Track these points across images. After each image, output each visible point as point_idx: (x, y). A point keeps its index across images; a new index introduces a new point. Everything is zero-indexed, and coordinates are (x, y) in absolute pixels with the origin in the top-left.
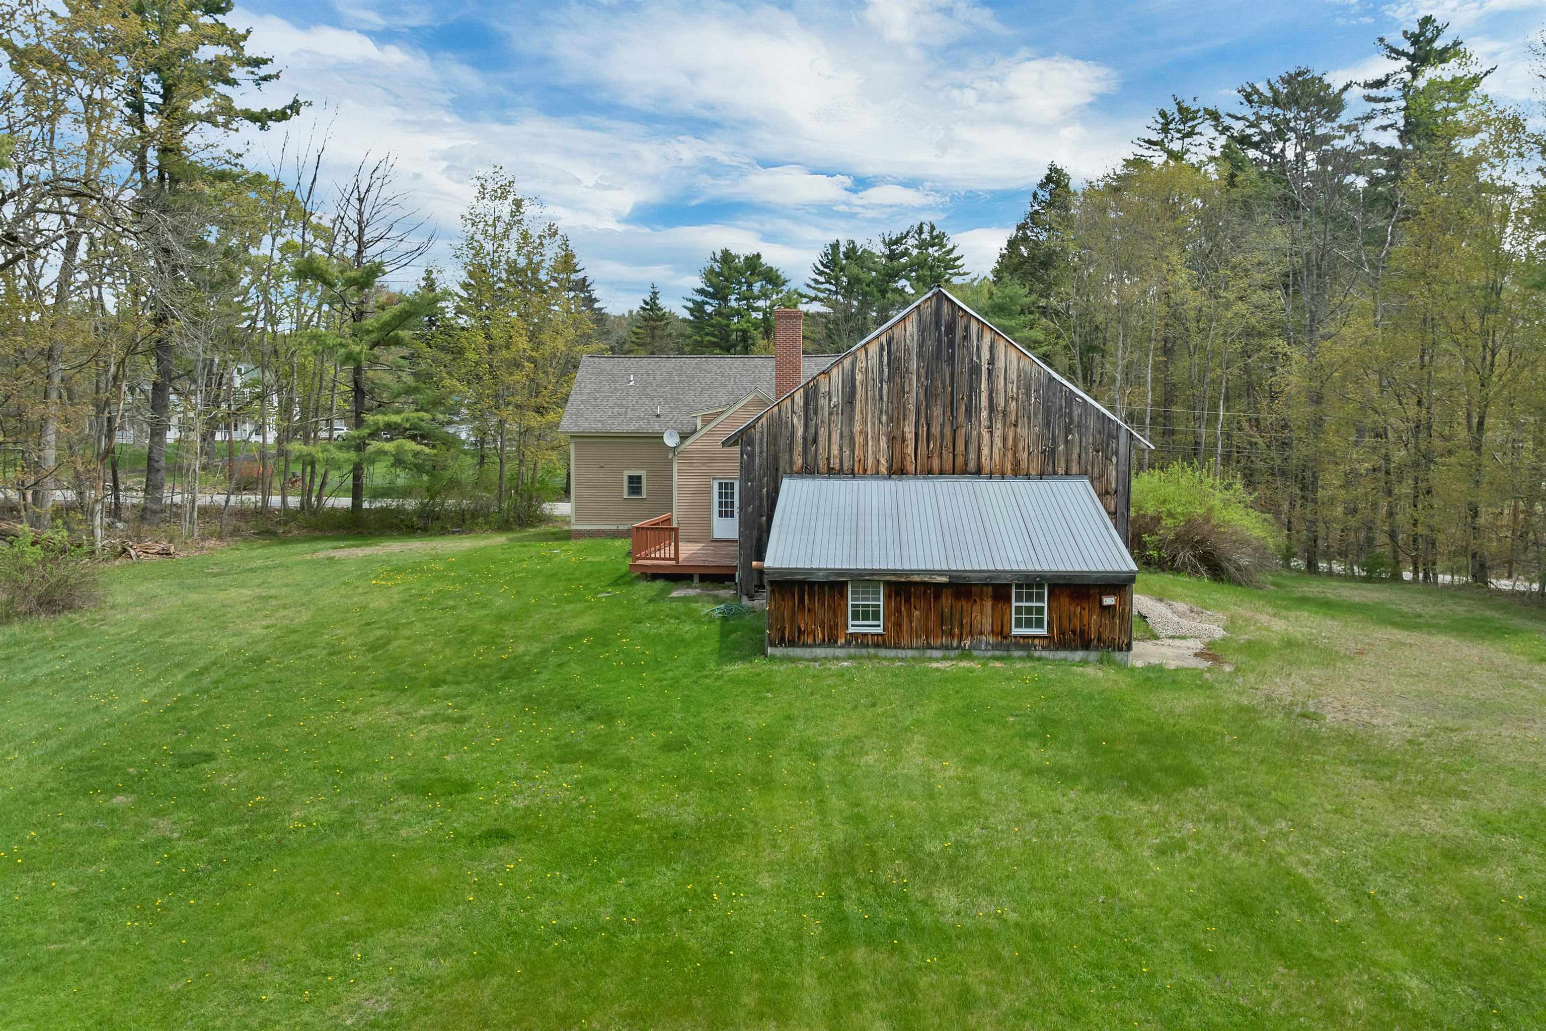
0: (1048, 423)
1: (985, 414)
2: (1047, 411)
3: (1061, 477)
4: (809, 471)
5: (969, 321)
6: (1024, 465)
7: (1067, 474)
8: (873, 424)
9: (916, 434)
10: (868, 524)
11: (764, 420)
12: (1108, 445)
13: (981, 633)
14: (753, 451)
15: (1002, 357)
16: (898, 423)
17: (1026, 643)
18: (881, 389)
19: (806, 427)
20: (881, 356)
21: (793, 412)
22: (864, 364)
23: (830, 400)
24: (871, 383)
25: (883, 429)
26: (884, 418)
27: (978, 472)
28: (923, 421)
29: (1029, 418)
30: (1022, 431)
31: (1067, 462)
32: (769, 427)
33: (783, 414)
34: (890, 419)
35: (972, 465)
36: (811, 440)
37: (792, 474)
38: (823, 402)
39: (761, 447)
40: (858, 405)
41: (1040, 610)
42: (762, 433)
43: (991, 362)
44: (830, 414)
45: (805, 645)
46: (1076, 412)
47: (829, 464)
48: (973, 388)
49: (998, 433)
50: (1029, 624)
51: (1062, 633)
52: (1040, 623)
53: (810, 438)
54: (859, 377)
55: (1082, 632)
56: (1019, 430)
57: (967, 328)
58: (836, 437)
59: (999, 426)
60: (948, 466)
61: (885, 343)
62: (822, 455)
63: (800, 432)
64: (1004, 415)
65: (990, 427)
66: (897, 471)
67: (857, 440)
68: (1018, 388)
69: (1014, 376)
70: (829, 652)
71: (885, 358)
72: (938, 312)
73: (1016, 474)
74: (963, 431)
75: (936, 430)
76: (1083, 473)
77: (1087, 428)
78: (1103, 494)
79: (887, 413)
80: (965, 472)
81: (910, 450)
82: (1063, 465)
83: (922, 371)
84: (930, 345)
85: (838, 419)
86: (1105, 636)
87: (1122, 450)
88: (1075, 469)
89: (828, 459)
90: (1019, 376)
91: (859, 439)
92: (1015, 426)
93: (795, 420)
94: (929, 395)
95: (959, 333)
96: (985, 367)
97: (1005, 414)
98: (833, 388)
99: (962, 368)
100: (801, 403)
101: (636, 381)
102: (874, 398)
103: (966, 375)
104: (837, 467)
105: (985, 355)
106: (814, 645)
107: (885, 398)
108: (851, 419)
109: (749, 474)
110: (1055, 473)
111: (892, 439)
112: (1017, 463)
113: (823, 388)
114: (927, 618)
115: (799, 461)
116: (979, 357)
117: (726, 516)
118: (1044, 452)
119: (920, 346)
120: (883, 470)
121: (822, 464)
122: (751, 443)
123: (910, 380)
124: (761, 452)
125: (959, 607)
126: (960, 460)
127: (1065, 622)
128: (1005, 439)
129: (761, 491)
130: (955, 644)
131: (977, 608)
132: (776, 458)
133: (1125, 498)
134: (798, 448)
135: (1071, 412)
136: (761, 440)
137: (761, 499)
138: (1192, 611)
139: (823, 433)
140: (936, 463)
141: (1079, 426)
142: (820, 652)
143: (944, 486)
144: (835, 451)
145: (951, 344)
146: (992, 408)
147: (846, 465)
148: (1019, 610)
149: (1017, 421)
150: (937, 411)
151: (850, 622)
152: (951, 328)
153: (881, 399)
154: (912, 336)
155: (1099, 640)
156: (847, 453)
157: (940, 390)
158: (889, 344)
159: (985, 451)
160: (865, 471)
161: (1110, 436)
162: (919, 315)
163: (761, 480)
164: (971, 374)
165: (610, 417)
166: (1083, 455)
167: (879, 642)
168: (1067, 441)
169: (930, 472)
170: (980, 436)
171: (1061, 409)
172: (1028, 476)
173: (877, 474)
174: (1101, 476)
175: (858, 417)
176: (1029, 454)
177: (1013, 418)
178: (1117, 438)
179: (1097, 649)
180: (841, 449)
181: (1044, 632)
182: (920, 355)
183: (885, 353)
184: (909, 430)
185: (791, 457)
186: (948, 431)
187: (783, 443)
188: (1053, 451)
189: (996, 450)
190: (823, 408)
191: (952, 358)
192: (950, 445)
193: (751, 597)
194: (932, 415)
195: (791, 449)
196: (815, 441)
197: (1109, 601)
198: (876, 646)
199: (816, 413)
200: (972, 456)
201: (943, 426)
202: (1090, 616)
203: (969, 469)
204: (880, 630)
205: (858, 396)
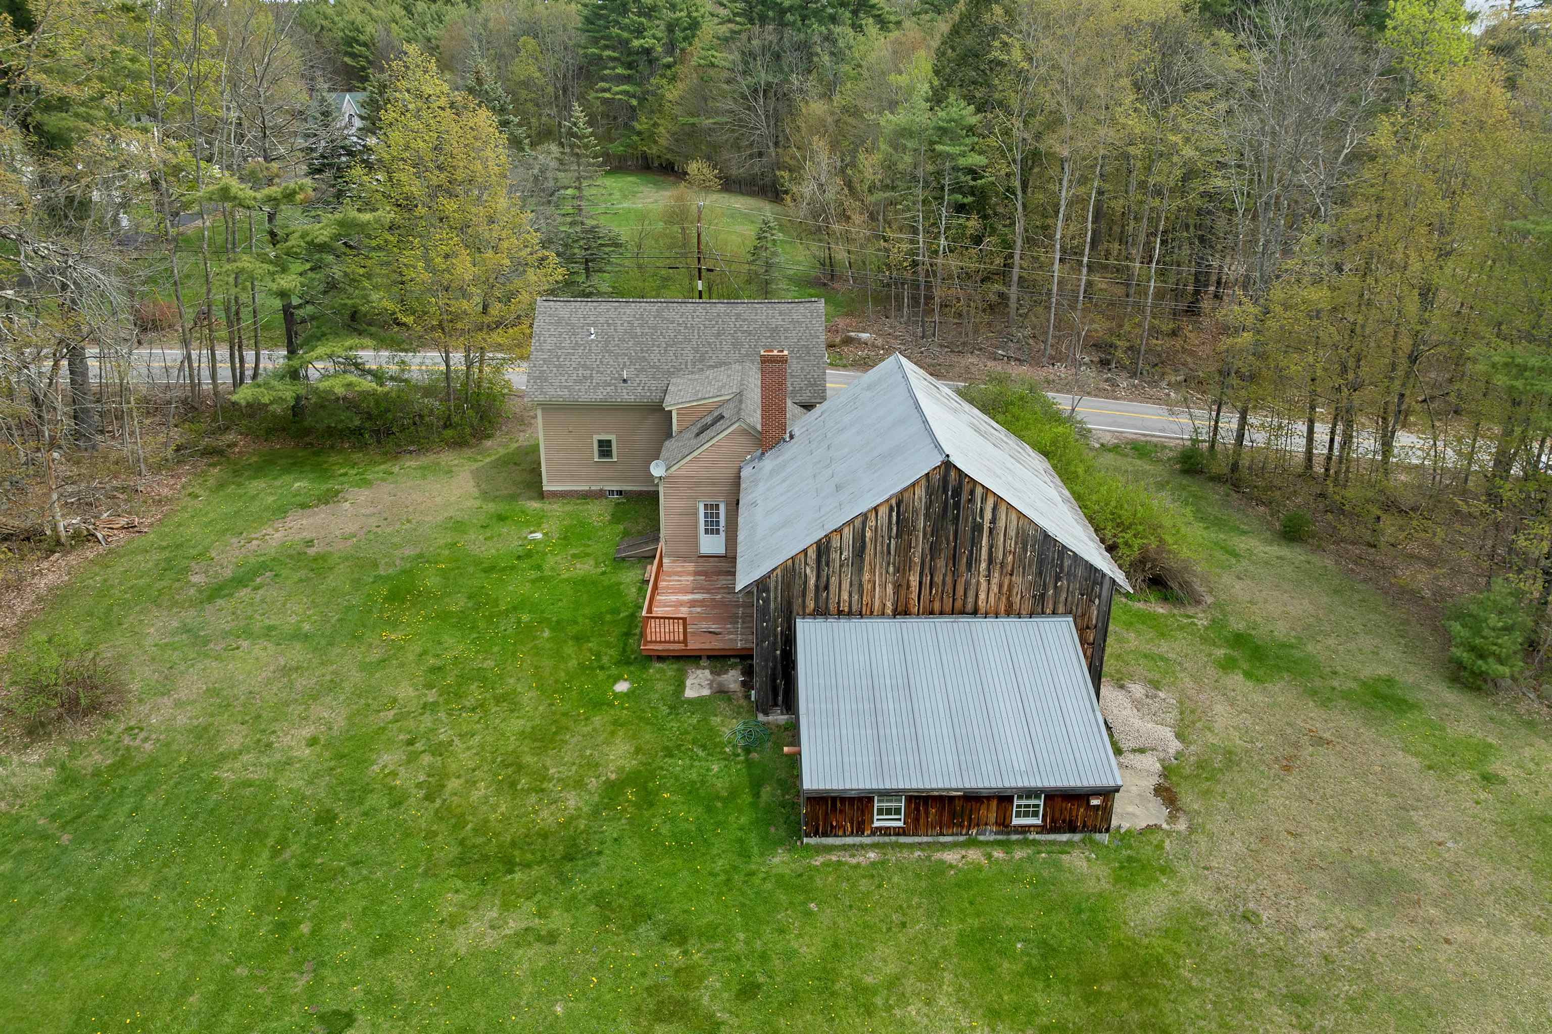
0: (1040, 574)
1: (983, 565)
2: (1041, 562)
3: (1048, 616)
4: (822, 612)
5: (975, 487)
6: (1016, 607)
7: (1053, 613)
8: (881, 574)
9: (920, 583)
10: (885, 707)
11: (779, 571)
12: (1093, 589)
13: (986, 824)
14: (768, 597)
15: (1003, 517)
16: (904, 573)
17: (1024, 829)
18: (889, 545)
19: (818, 577)
20: (890, 516)
21: (806, 564)
22: (874, 523)
23: (841, 554)
24: (880, 539)
25: (890, 578)
26: (891, 569)
27: (975, 612)
28: (927, 571)
29: (1024, 568)
30: (1017, 579)
31: (1055, 603)
32: (783, 577)
33: (797, 566)
34: (897, 570)
35: (970, 607)
36: (823, 587)
37: (804, 616)
38: (835, 556)
39: (776, 594)
40: (867, 559)
41: (1038, 806)
42: (777, 582)
43: (993, 521)
44: (841, 566)
45: (836, 836)
46: (1067, 563)
47: (839, 607)
48: (975, 542)
49: (995, 581)
50: (1026, 815)
51: (1053, 820)
52: (1035, 814)
53: (822, 585)
54: (868, 534)
55: (1071, 821)
56: (1014, 578)
57: (972, 492)
58: (846, 585)
59: (996, 575)
60: (948, 607)
61: (894, 505)
62: (833, 599)
63: (812, 581)
64: (1002, 567)
65: (989, 576)
66: (901, 611)
67: (865, 587)
68: (1016, 543)
69: (1012, 533)
70: (857, 840)
71: (894, 518)
72: (945, 480)
73: (1008, 613)
74: (963, 579)
75: (938, 579)
76: (1068, 612)
77: (1075, 576)
78: (1082, 631)
79: (894, 564)
80: (963, 612)
81: (914, 595)
82: (1051, 606)
83: (929, 530)
84: (937, 507)
85: (848, 572)
86: (1089, 823)
87: (1105, 593)
88: (1061, 609)
89: (839, 603)
90: (1018, 533)
91: (867, 587)
92: (1011, 575)
93: (808, 571)
94: (934, 550)
95: (965, 496)
96: (986, 525)
97: (1003, 565)
98: (844, 546)
99: (966, 529)
100: (814, 557)
101: (597, 333)
102: (882, 553)
103: (969, 534)
104: (846, 609)
105: (988, 515)
106: (845, 835)
107: (892, 552)
108: (860, 570)
109: (764, 616)
110: (1043, 613)
111: (897, 587)
112: (1010, 605)
113: (835, 543)
114: (941, 816)
115: (811, 605)
116: (982, 517)
117: (712, 533)
118: (1034, 596)
119: (928, 508)
120: (889, 611)
121: (832, 607)
122: (767, 590)
123: (917, 537)
124: (776, 598)
125: (969, 807)
126: (959, 604)
127: (1057, 815)
128: (1001, 586)
129: (775, 630)
130: (964, 832)
131: (984, 807)
132: (789, 604)
133: (1103, 632)
134: (811, 594)
135: (1062, 562)
136: (776, 588)
137: (775, 636)
138: (1147, 696)
139: (834, 580)
140: (937, 606)
141: (1068, 574)
142: (849, 840)
143: (944, 626)
144: (845, 596)
145: (957, 505)
146: (990, 561)
147: (854, 609)
148: (1019, 806)
149: (1012, 571)
150: (941, 563)
151: (876, 817)
152: (957, 492)
153: (889, 552)
154: (920, 499)
155: (1084, 826)
156: (856, 597)
157: (944, 545)
158: (898, 506)
159: (982, 596)
160: (872, 613)
161: (1095, 583)
162: (928, 481)
163: (775, 620)
164: (973, 531)
165: (575, 381)
166: (1070, 598)
167: (899, 832)
168: (1056, 587)
169: (932, 613)
170: (978, 583)
171: (1053, 560)
172: (1019, 615)
173: (883, 614)
174: (1083, 615)
175: (867, 567)
176: (1022, 597)
177: (1010, 568)
178: (1101, 584)
179: (1081, 832)
180: (850, 595)
181: (1038, 821)
182: (927, 516)
183: (894, 514)
184: (914, 580)
185: (804, 602)
186: (949, 579)
187: (797, 590)
188: (1043, 596)
189: (992, 595)
190: (834, 560)
191: (957, 518)
192: (951, 591)
193: (766, 714)
194: (935, 565)
195: (804, 595)
196: (827, 588)
197: (1095, 802)
198: (898, 834)
199: (828, 565)
200: (971, 599)
201: (945, 575)
202: (1078, 810)
203: (967, 610)
204: (900, 824)
205: (867, 551)
